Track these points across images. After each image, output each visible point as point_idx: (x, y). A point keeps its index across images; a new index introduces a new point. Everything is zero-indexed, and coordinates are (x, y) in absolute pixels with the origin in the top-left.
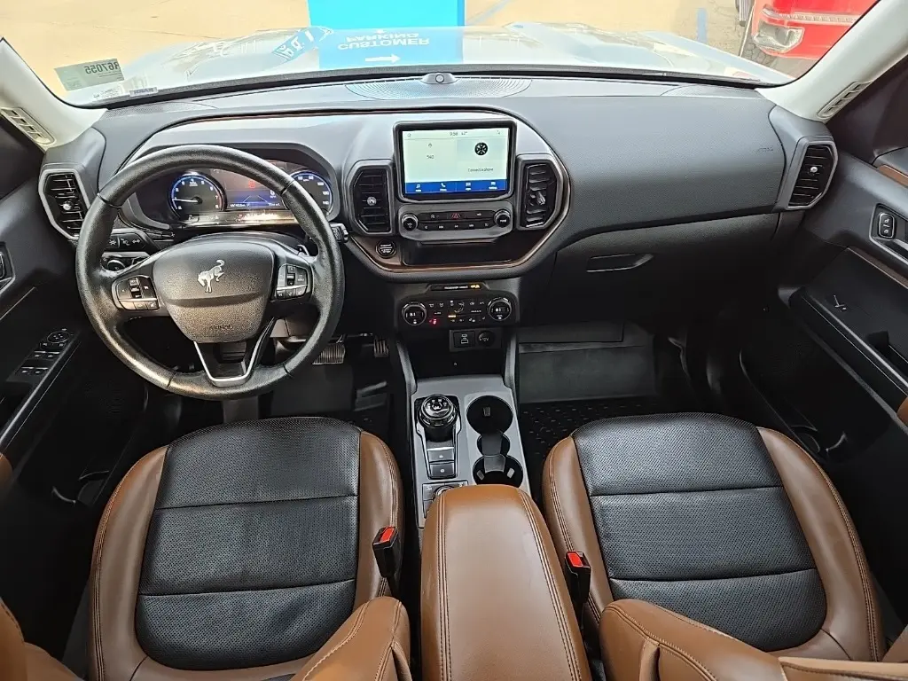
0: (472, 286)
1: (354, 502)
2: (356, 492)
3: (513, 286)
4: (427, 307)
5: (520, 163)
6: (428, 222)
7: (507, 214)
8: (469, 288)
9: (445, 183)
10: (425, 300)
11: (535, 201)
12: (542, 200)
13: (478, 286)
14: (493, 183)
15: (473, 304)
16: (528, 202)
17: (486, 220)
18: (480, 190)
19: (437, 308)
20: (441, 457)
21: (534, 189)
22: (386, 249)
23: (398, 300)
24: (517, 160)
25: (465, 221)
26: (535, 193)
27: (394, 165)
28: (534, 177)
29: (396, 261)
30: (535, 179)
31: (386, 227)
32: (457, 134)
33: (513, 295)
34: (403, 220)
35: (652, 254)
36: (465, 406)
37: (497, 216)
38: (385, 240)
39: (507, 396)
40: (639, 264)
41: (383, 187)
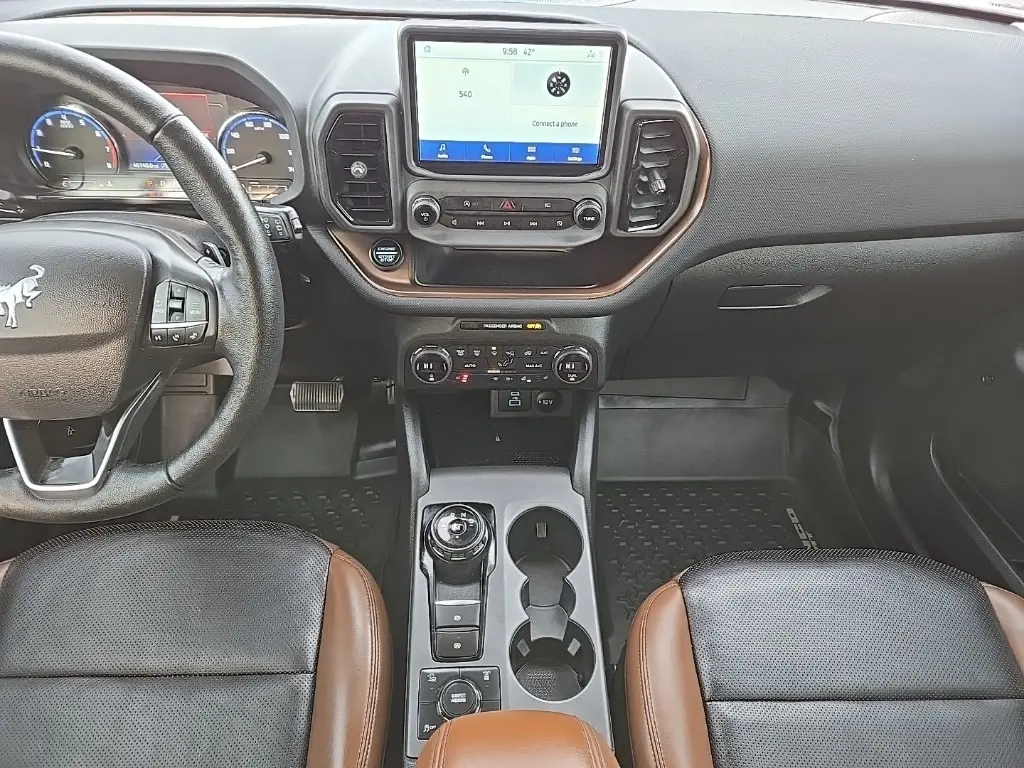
0: (529, 326)
2: (311, 669)
3: (597, 330)
4: (454, 356)
5: (627, 116)
6: (459, 213)
7: (596, 206)
8: (525, 328)
9: (490, 145)
10: (451, 344)
11: (646, 186)
12: (660, 185)
13: (538, 326)
14: (576, 150)
15: (529, 353)
16: (634, 186)
17: (559, 215)
18: (553, 162)
19: (469, 357)
20: (457, 618)
21: (647, 165)
22: (388, 255)
23: (405, 340)
24: (621, 110)
25: (521, 215)
26: (648, 172)
27: (399, 106)
28: (649, 143)
29: (402, 277)
30: (651, 147)
31: (385, 216)
32: (514, 52)
33: (596, 343)
34: (416, 206)
35: (831, 286)
36: (505, 523)
37: (579, 210)
38: (384, 240)
39: (576, 508)
40: (804, 300)
41: (380, 146)
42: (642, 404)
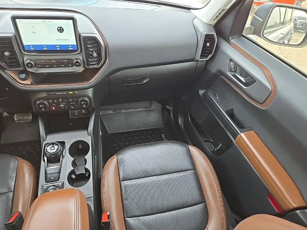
0: (69, 93)
1: (11, 194)
2: (13, 190)
3: (90, 92)
4: (49, 103)
5: (81, 37)
6: (38, 65)
7: (79, 61)
8: (68, 93)
9: (45, 45)
10: (47, 99)
11: (92, 55)
12: (95, 55)
13: (72, 93)
14: (70, 46)
15: (71, 100)
16: (89, 55)
17: (70, 63)
18: (64, 50)
19: (53, 102)
20: (53, 171)
21: (91, 50)
22: (23, 76)
23: (33, 99)
25: (59, 64)
26: (92, 51)
27: (15, 36)
28: (90, 44)
29: (28, 82)
31: (19, 66)
32: (46, 22)
33: (90, 97)
34: (26, 63)
35: (150, 78)
36: (67, 146)
37: (75, 61)
38: (21, 72)
39: (89, 140)
40: (145, 81)
41: (13, 47)
42: (124, 111)
